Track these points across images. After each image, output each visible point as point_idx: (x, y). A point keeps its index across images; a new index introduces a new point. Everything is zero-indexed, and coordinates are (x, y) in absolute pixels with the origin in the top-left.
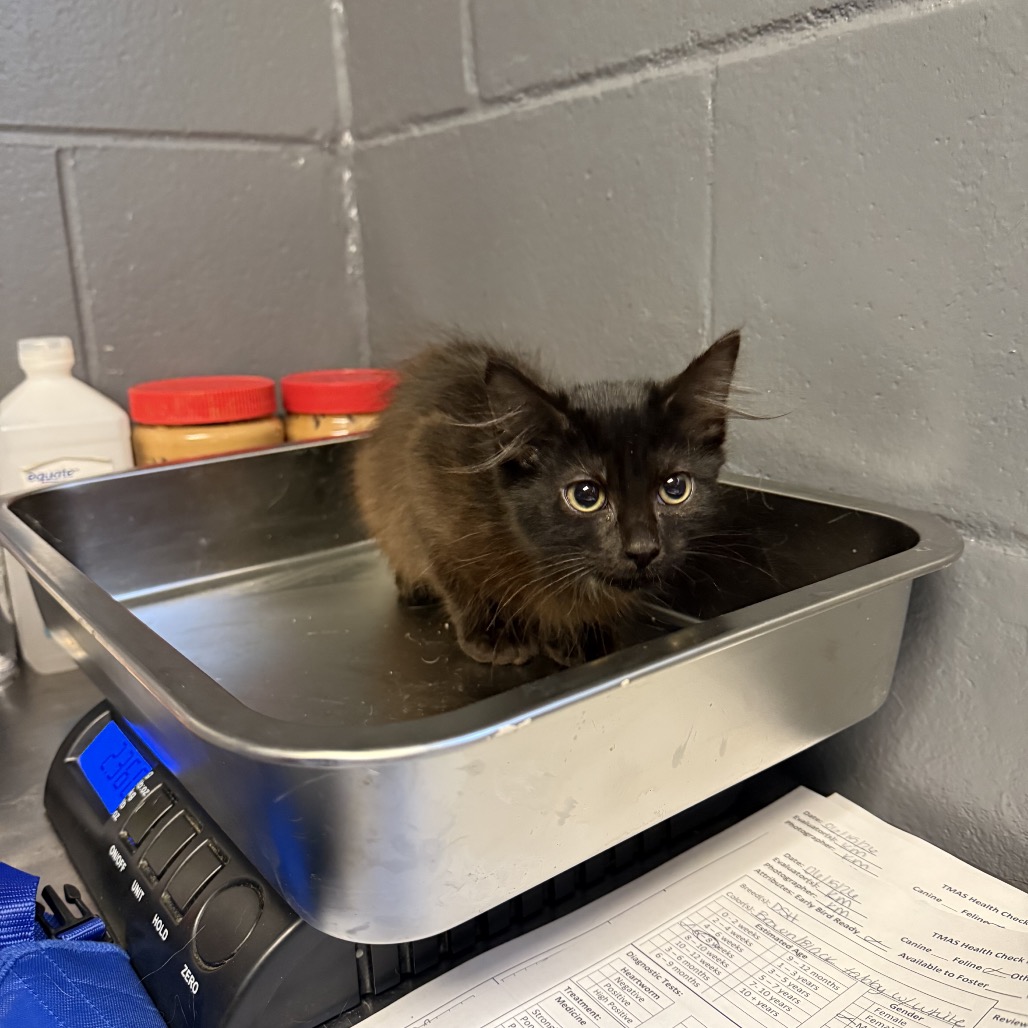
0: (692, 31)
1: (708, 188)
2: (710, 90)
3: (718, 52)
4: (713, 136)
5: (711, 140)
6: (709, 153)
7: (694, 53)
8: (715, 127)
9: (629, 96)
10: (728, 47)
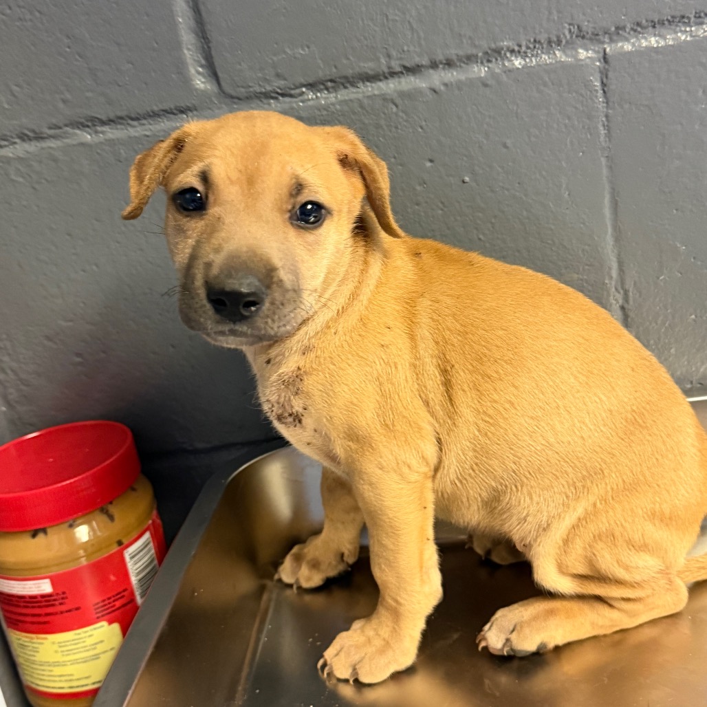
0: (570, 24)
1: (603, 160)
2: (598, 76)
3: (603, 43)
4: (607, 116)
5: (604, 119)
6: (603, 132)
7: (573, 43)
8: (607, 107)
9: (486, 85)
10: (615, 38)
